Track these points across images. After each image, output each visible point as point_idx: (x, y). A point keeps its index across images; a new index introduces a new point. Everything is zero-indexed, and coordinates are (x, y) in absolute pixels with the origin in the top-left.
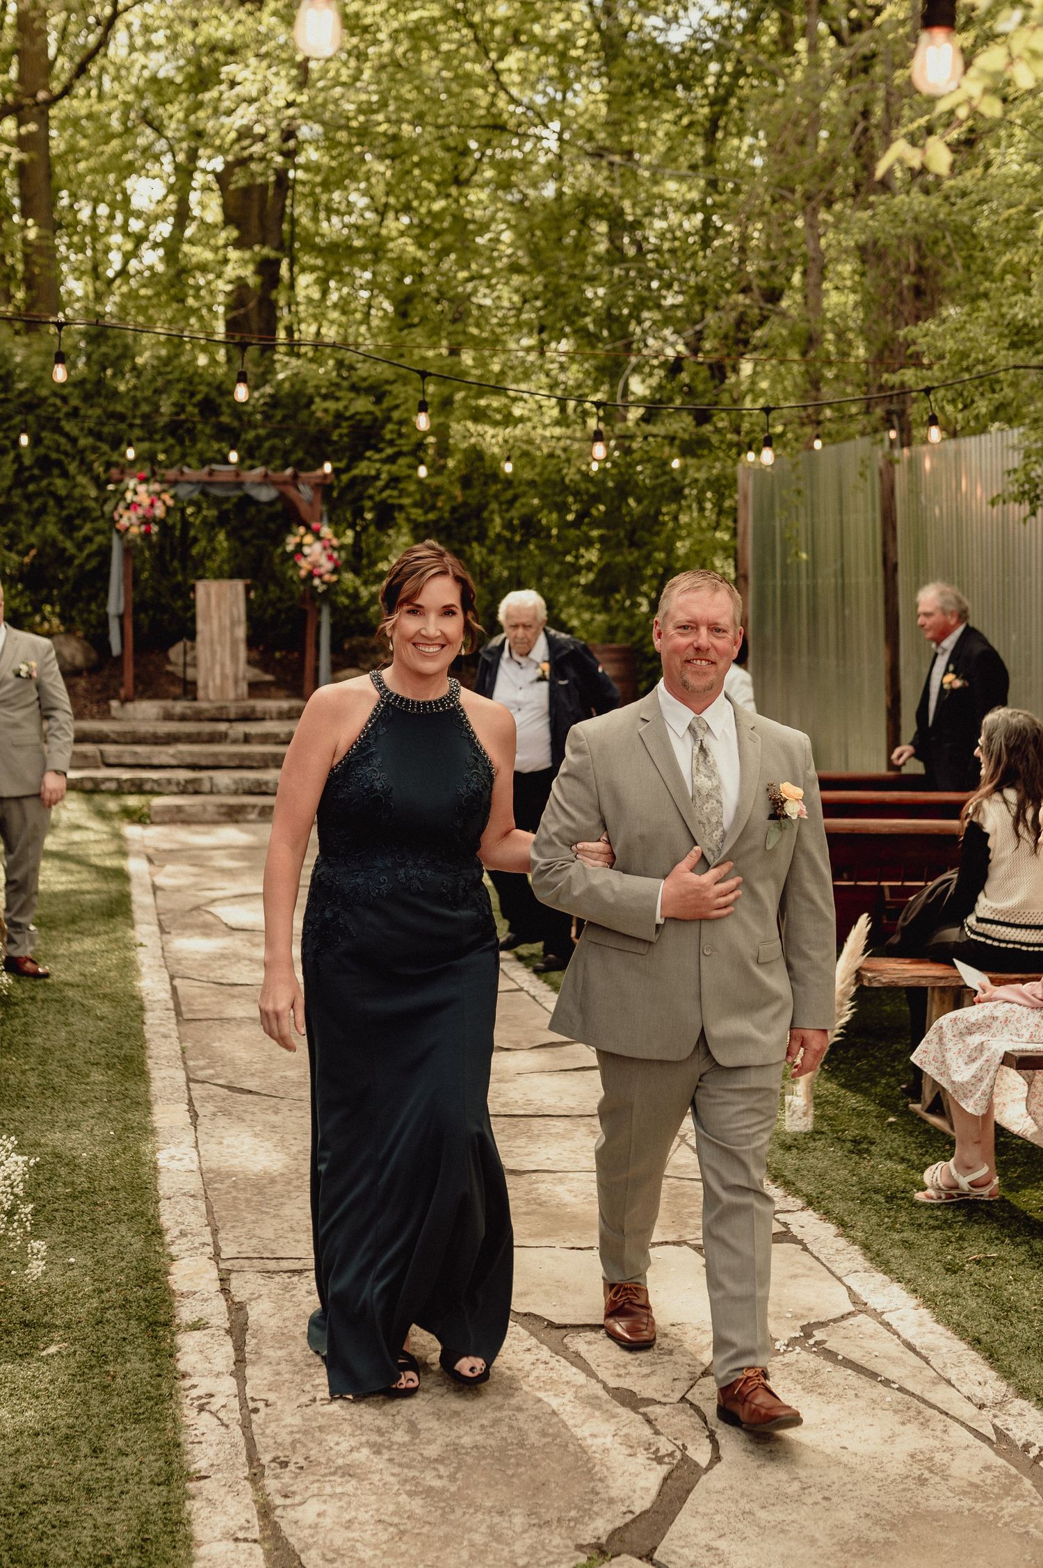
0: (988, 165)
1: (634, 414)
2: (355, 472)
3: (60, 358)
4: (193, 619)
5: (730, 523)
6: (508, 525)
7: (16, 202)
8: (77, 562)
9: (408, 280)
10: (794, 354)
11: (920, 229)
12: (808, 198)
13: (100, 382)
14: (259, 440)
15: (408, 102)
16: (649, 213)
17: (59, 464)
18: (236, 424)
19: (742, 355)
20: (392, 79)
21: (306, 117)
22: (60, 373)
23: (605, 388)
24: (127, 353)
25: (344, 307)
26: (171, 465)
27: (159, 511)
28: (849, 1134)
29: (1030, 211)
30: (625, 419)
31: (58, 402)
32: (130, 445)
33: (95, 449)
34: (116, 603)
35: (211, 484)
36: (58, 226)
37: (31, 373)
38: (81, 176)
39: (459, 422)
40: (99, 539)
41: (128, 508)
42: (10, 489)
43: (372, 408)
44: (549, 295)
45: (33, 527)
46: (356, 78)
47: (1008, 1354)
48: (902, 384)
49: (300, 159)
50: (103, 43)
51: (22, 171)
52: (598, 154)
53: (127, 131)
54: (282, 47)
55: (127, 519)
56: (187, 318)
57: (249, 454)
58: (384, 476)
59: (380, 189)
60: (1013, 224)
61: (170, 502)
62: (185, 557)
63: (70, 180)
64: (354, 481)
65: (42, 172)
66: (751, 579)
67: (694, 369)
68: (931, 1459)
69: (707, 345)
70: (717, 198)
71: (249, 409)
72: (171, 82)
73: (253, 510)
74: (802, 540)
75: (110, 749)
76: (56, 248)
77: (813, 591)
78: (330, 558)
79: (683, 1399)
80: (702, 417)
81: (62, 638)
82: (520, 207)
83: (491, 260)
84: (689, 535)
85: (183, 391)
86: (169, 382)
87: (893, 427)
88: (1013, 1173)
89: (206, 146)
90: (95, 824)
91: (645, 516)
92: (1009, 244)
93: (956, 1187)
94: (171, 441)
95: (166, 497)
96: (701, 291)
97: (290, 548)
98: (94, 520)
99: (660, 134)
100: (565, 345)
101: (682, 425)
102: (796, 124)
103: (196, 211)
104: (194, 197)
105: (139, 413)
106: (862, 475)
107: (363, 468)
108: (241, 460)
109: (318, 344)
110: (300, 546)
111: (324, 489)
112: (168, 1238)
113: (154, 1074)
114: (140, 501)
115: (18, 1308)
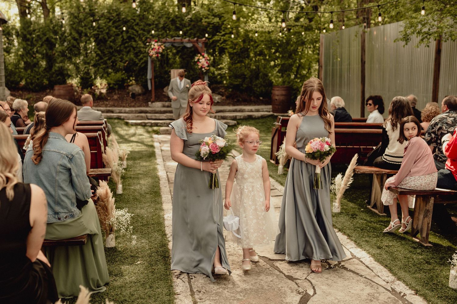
2: (214, 39)
5: (318, 52)
8: (139, 65)
13: (144, 15)
14: (188, 30)
17: (133, 38)
23: (283, 14)
24: (151, 7)
26: (164, 38)
27: (161, 50)
28: (350, 213)
31: (133, 21)
33: (143, 34)
34: (149, 75)
35: (174, 42)
37: (125, 13)
40: (145, 59)
41: (152, 49)
42: (121, 45)
43: (218, 21)
45: (127, 55)
47: (395, 269)
55: (152, 53)
57: (185, 34)
58: (222, 40)
61: (164, 48)
62: (168, 63)
64: (214, 41)
66: (323, 67)
68: (374, 295)
71: (184, 22)
73: (186, 50)
74: (338, 55)
75: (149, 115)
77: (341, 70)
78: (207, 63)
79: (306, 278)
80: (311, 20)
81: (135, 86)
85: (166, 18)
86: (162, 15)
87: (365, 22)
90: (146, 134)
91: (293, 50)
94: (163, 31)
95: (162, 46)
97: (196, 60)
98: (143, 53)
101: (304, 23)
105: (154, 24)
106: (356, 36)
107: (216, 38)
110: (199, 59)
111: (206, 44)
112: (168, 236)
113: (163, 196)
114: (156, 48)
115: (129, 252)
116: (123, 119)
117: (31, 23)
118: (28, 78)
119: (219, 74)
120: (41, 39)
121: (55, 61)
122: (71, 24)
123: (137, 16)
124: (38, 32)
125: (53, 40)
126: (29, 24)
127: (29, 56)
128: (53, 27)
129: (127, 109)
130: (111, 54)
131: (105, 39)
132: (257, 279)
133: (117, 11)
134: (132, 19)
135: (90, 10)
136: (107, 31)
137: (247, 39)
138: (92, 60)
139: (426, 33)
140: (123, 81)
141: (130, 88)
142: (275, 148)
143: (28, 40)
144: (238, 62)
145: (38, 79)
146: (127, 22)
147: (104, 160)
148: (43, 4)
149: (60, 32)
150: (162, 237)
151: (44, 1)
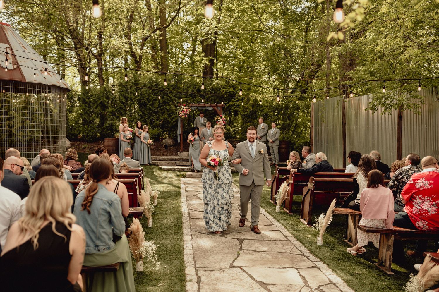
0: (366, 36)
1: (290, 91)
3: (165, 80)
7: (159, 48)
8: (171, 123)
9: (241, 63)
11: (351, 51)
12: (327, 45)
13: (177, 85)
14: (209, 97)
15: (241, 25)
16: (292, 48)
17: (168, 102)
18: (204, 94)
19: (313, 79)
20: (238, 21)
21: (219, 29)
22: (165, 83)
23: (283, 86)
24: (182, 79)
25: (228, 69)
26: (191, 103)
27: (188, 112)
28: (331, 246)
30: (287, 92)
32: (181, 98)
33: (175, 100)
34: (179, 132)
35: (198, 106)
36: (168, 53)
37: (161, 84)
39: (252, 93)
40: (176, 118)
41: (182, 112)
42: (157, 108)
43: (233, 90)
44: (271, 66)
45: (162, 116)
46: (230, 21)
48: (346, 84)
49: (218, 38)
50: (178, 14)
51: (161, 42)
52: (282, 36)
53: (182, 33)
55: (182, 114)
56: (195, 72)
57: (207, 100)
58: (236, 105)
59: (235, 44)
61: (190, 111)
63: (171, 43)
64: (229, 106)
65: (164, 42)
66: (314, 127)
67: (302, 82)
69: (305, 76)
70: (307, 45)
71: (207, 91)
72: (192, 22)
73: (208, 112)
74: (325, 118)
75: (178, 162)
76: (168, 58)
78: (224, 122)
80: (303, 92)
81: (168, 139)
82: (265, 47)
83: (258, 58)
84: (300, 117)
85: (193, 87)
86: (191, 85)
87: (345, 94)
88: (366, 255)
89: (199, 35)
90: (175, 177)
91: (291, 113)
92: (370, 54)
94: (191, 98)
95: (189, 109)
96: (303, 65)
97: (215, 120)
98: (175, 114)
99: (295, 31)
100: (274, 77)
101: (298, 93)
102: (324, 28)
103: (197, 49)
104: (196, 46)
105: (184, 92)
106: (338, 104)
107: (231, 103)
108: (205, 102)
109: (222, 77)
110: (217, 120)
111: (223, 107)
112: (185, 263)
113: (184, 229)
114: (184, 110)
115: (154, 276)
116: (158, 165)
117: (89, 89)
118: (85, 132)
119: (234, 131)
120: (96, 102)
121: (107, 119)
122: (120, 92)
123: (171, 86)
124: (94, 97)
125: (106, 103)
127: (86, 114)
128: (106, 93)
129: (161, 157)
130: (150, 114)
131: (145, 103)
133: (156, 81)
134: (167, 88)
135: (135, 81)
136: (148, 97)
137: (255, 103)
139: (389, 105)
140: (159, 135)
141: (163, 141)
142: (274, 191)
143: (86, 103)
144: (249, 122)
145: (92, 133)
146: (163, 90)
147: (139, 200)
148: (100, 76)
149: (111, 97)
150: (181, 263)
151: (100, 73)
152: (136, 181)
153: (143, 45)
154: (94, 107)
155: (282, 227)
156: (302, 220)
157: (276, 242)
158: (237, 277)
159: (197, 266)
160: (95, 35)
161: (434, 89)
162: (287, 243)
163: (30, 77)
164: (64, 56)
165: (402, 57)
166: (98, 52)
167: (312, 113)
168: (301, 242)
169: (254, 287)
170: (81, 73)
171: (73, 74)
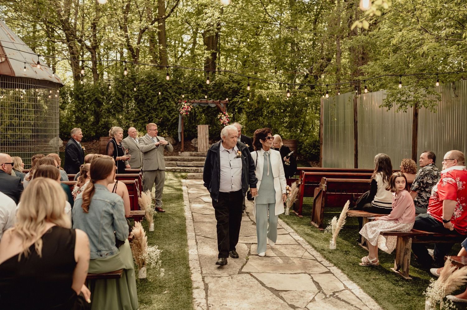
0: (379, 29)
1: (297, 87)
2: (233, 100)
3: (168, 74)
4: (197, 134)
5: (319, 112)
6: (268, 113)
7: (158, 41)
8: (171, 121)
9: (245, 57)
10: (334, 73)
11: (363, 44)
12: (337, 37)
13: (177, 80)
14: (212, 93)
15: (246, 16)
16: (300, 41)
17: (167, 99)
18: (207, 90)
19: (322, 74)
20: (242, 11)
21: (222, 20)
22: (168, 78)
23: (290, 81)
24: (182, 74)
25: (231, 63)
26: (192, 99)
27: (189, 109)
28: (344, 250)
29: (389, 39)
30: (295, 88)
31: (167, 85)
32: (183, 94)
33: (175, 96)
34: (180, 130)
35: (201, 103)
36: (167, 46)
37: (161, 79)
38: (172, 34)
39: (257, 89)
40: (176, 115)
41: (183, 108)
42: (157, 104)
43: (237, 86)
44: (277, 60)
45: (161, 113)
46: (234, 11)
47: (380, 300)
48: (359, 79)
49: (221, 30)
50: (177, 5)
51: (159, 34)
52: (289, 28)
53: (182, 24)
54: (217, 5)
55: (182, 111)
56: (196, 66)
57: (210, 96)
58: (240, 101)
59: (239, 36)
60: (385, 42)
62: (195, 120)
63: (170, 36)
64: (233, 102)
65: (163, 34)
66: (323, 124)
67: (310, 77)
69: (314, 72)
70: (316, 37)
71: (210, 86)
72: (192, 13)
73: (210, 109)
74: (335, 116)
75: (178, 162)
76: (166, 51)
77: (338, 128)
78: (227, 120)
79: (305, 307)
80: (312, 87)
81: (168, 138)
82: (271, 40)
83: (264, 52)
84: (309, 115)
85: (195, 82)
86: (192, 80)
87: (357, 90)
88: (382, 260)
89: (200, 27)
90: (175, 179)
91: (299, 110)
92: (384, 47)
93: (369, 262)
94: (192, 94)
95: (191, 106)
96: (312, 59)
97: (219, 118)
98: (175, 111)
99: (303, 23)
100: (281, 71)
101: (308, 89)
102: (335, 20)
103: (198, 42)
104: (197, 39)
105: (185, 87)
106: (349, 100)
107: (235, 100)
108: (208, 98)
109: (225, 71)
110: (221, 117)
111: (226, 104)
112: (191, 269)
113: (188, 233)
114: (185, 107)
115: (158, 283)
120: (90, 98)
121: (101, 117)
122: (116, 87)
123: (171, 81)
124: (88, 93)
125: (101, 100)
126: (82, 86)
127: (80, 112)
128: (101, 89)
130: (149, 111)
131: (143, 99)
132: (264, 308)
133: (154, 76)
134: (166, 83)
135: (132, 76)
136: (146, 93)
137: (261, 100)
138: (132, 116)
139: (404, 101)
143: (80, 99)
144: (254, 119)
145: (87, 131)
146: (163, 86)
147: (139, 203)
148: (94, 70)
149: (107, 93)
150: (186, 269)
151: (95, 68)
152: (136, 182)
153: (140, 37)
154: (88, 103)
155: (293, 230)
156: (313, 223)
157: (286, 246)
158: (247, 284)
159: (204, 272)
160: (88, 26)
161: (452, 84)
162: (298, 247)
163: (20, 71)
164: (55, 48)
165: (419, 51)
166: (92, 45)
167: (321, 110)
168: (313, 246)
169: (265, 294)
170: (74, 67)
171: (64, 68)
